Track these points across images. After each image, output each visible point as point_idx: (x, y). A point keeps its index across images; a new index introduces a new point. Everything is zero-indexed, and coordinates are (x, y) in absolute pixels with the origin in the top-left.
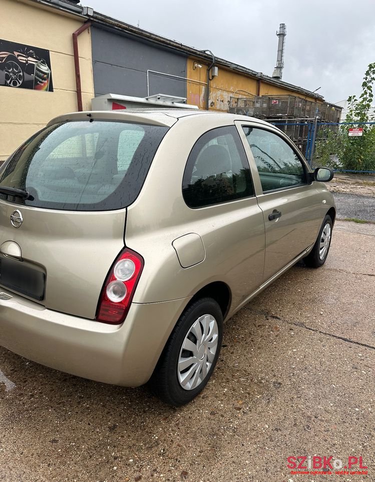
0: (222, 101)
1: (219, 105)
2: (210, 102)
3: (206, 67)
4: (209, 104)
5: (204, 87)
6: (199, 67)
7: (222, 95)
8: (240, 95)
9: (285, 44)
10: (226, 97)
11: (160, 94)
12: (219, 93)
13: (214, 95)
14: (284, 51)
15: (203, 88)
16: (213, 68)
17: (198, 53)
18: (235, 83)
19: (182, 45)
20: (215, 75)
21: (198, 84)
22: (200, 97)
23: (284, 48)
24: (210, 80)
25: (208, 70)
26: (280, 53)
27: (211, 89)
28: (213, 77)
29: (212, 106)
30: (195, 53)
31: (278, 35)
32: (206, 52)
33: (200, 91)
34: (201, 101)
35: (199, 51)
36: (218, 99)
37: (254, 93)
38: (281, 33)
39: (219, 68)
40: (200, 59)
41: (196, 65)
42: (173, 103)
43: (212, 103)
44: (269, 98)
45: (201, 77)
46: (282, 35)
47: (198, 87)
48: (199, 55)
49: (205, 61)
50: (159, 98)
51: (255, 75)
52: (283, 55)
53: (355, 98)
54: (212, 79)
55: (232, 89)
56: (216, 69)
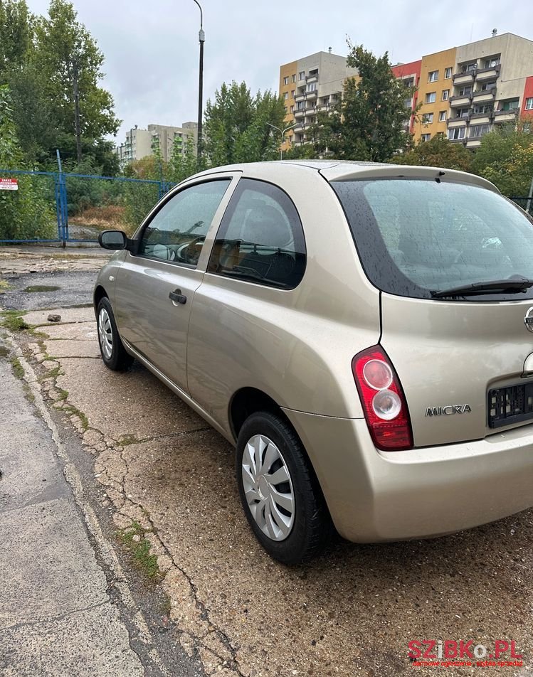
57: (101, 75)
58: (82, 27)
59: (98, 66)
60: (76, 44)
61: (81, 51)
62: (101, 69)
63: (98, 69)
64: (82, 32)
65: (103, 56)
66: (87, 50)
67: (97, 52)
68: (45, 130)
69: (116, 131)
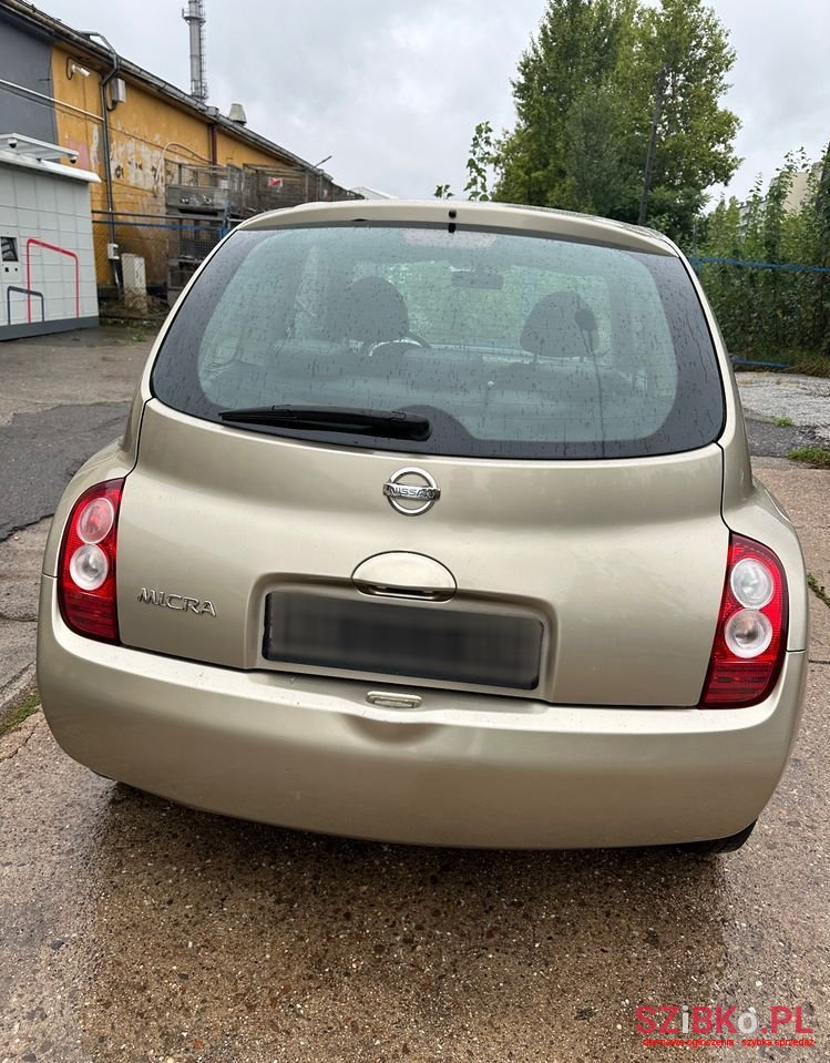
0: (140, 167)
1: (133, 176)
2: (113, 166)
3: (97, 78)
4: (113, 172)
5: (96, 127)
6: (83, 75)
7: (138, 153)
8: (177, 157)
9: (204, 43)
10: (146, 157)
11: (15, 135)
12: (131, 145)
13: (121, 149)
14: (205, 59)
15: (95, 130)
16: (113, 82)
17: (76, 36)
18: (164, 125)
19: (35, 10)
20: (121, 99)
21: (83, 116)
22: (89, 151)
23: (204, 51)
24: (109, 110)
25: (103, 85)
26: (196, 62)
27: (113, 134)
28: (115, 103)
29: (118, 176)
30: (68, 36)
31: (187, 18)
32: (92, 38)
33: (88, 135)
34: (92, 161)
35: (76, 33)
36: (129, 159)
37: (204, 154)
38: (194, 15)
39: (128, 85)
40: (83, 55)
41: (74, 67)
42: (39, 160)
43: (118, 168)
44: (257, 171)
45: (88, 101)
46: (195, 20)
47: (83, 123)
48: (77, 41)
49: (93, 60)
50: (13, 146)
51: (203, 110)
52: (205, 67)
53: (449, 191)
54: (114, 109)
55: (157, 139)
56: (121, 83)
57: (725, 87)
58: (709, 13)
59: (721, 74)
60: (694, 43)
61: (701, 53)
62: (727, 77)
63: (721, 78)
64: (707, 22)
65: (734, 55)
66: (710, 49)
67: (725, 51)
68: (609, 183)
69: (729, 178)
